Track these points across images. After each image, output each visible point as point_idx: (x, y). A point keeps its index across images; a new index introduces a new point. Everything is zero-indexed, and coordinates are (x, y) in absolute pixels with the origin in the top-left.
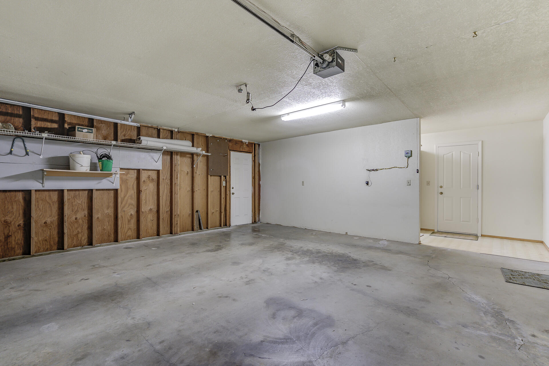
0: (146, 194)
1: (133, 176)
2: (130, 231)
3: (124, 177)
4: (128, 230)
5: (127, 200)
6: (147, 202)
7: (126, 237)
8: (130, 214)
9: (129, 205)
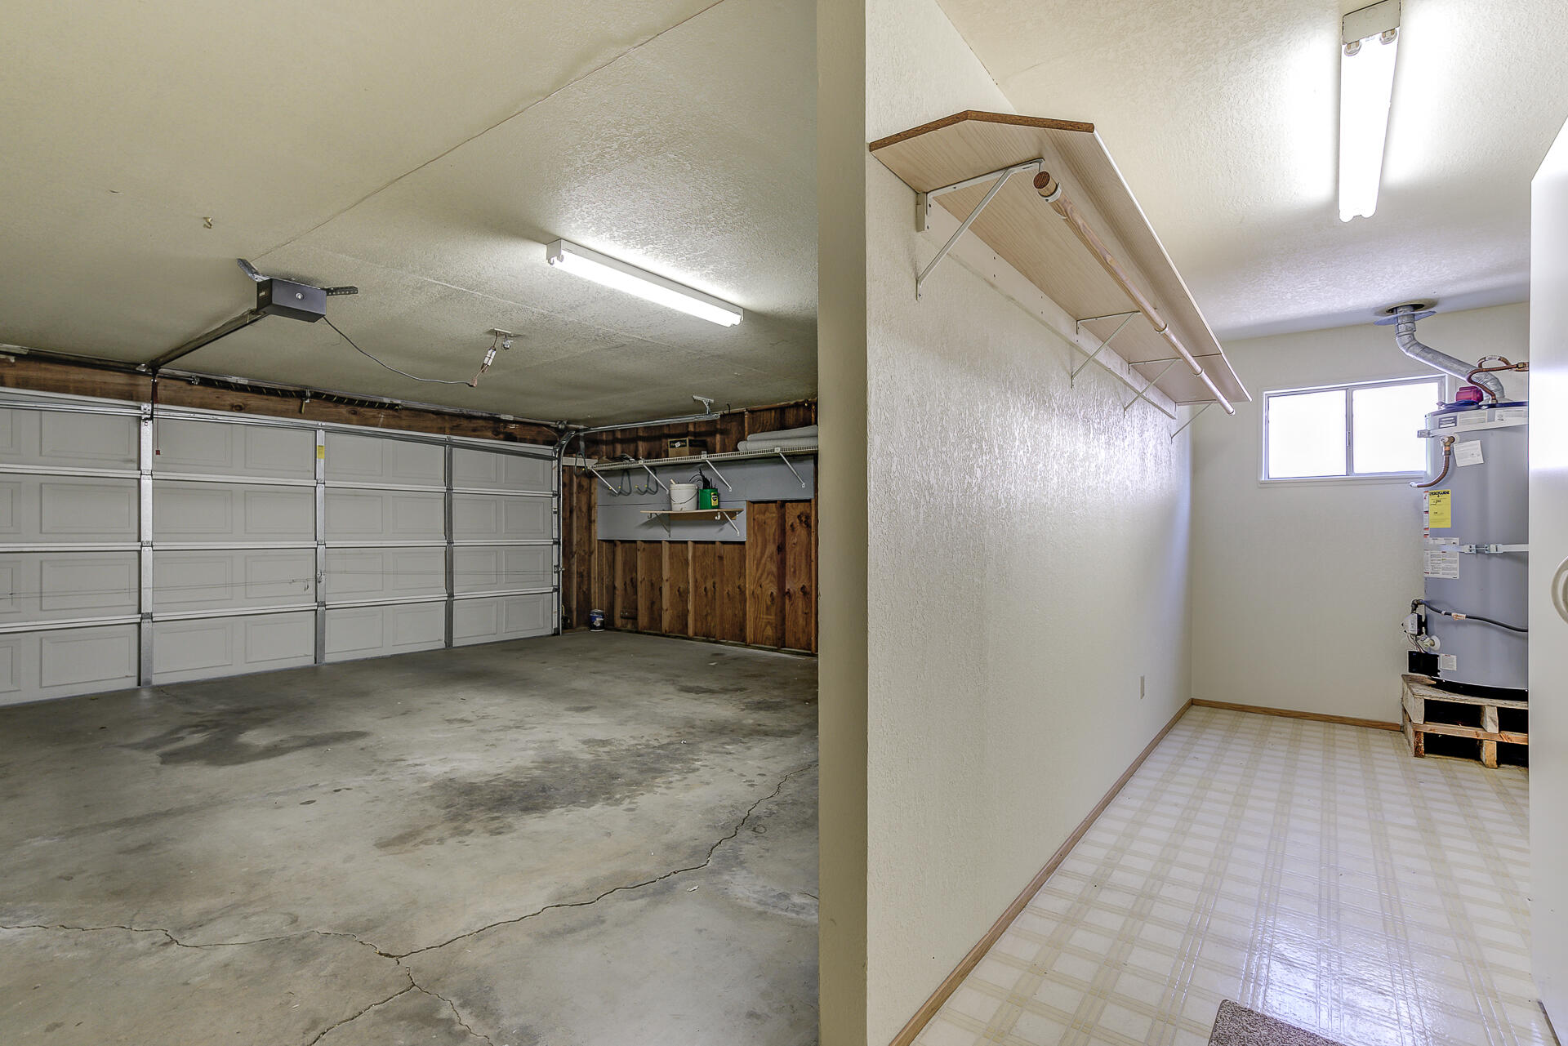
0: (795, 554)
1: (774, 515)
2: (769, 627)
3: (761, 517)
4: (766, 626)
5: (765, 564)
6: (797, 572)
7: (764, 638)
8: (769, 593)
9: (768, 575)
